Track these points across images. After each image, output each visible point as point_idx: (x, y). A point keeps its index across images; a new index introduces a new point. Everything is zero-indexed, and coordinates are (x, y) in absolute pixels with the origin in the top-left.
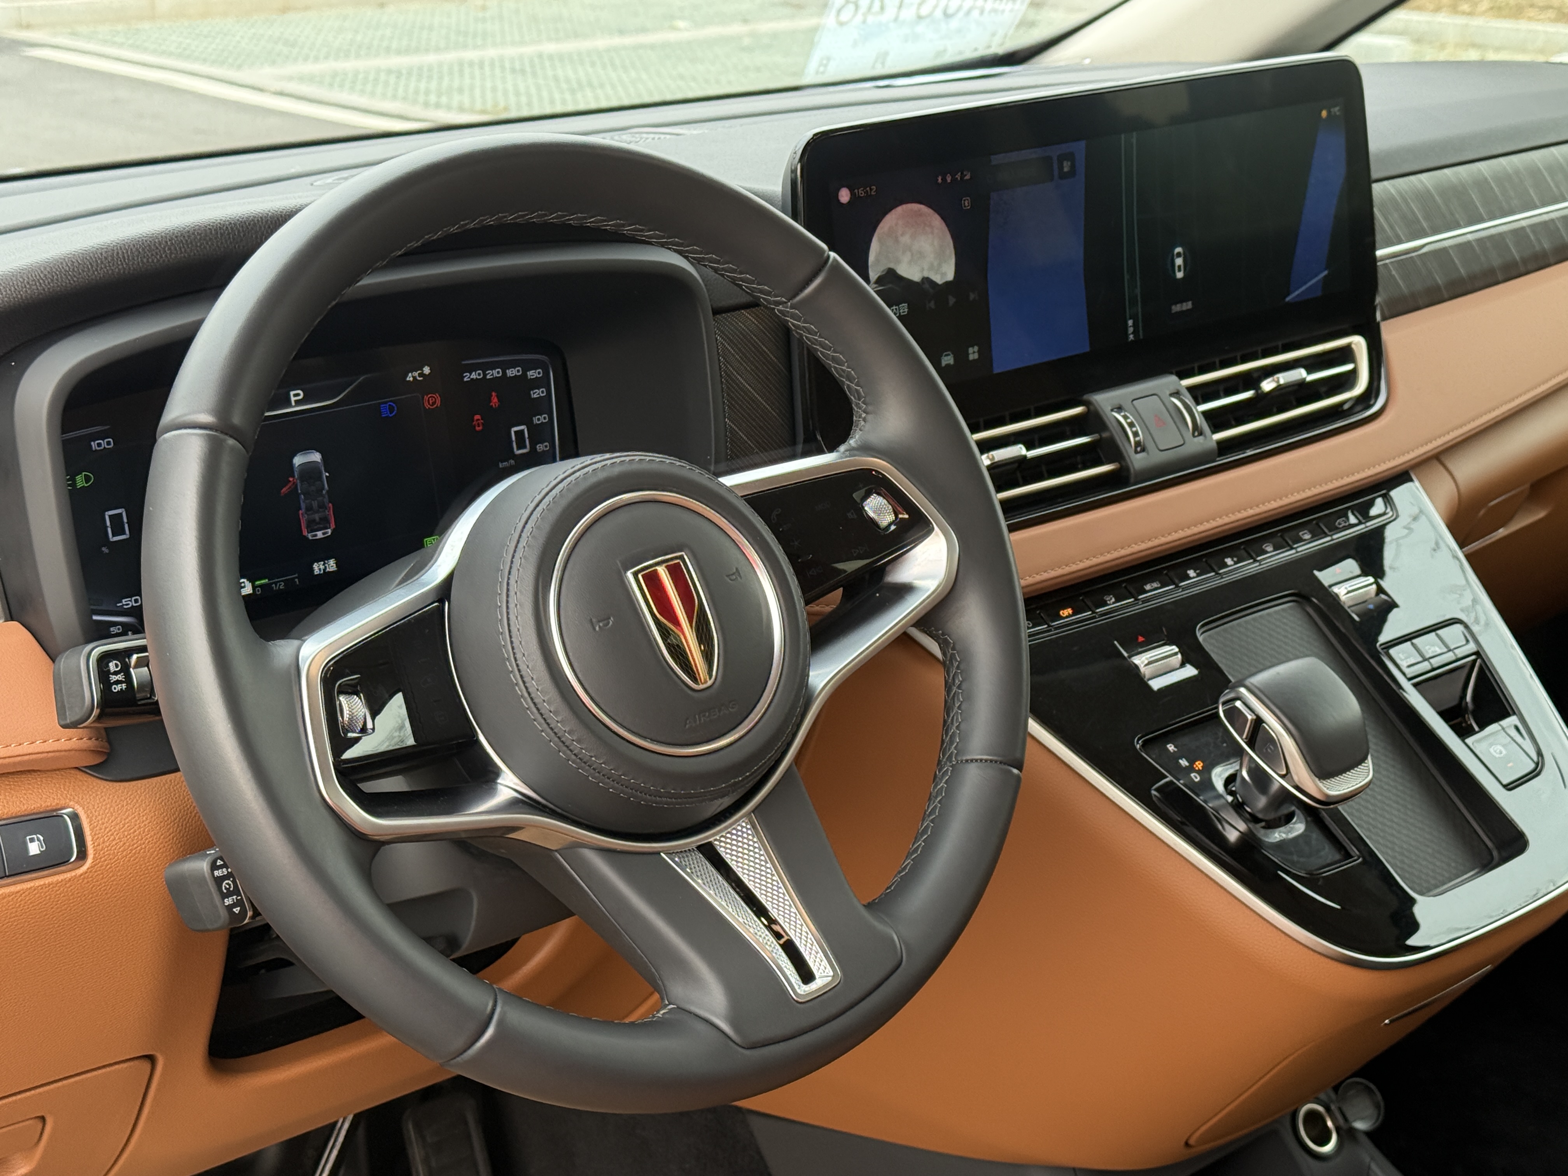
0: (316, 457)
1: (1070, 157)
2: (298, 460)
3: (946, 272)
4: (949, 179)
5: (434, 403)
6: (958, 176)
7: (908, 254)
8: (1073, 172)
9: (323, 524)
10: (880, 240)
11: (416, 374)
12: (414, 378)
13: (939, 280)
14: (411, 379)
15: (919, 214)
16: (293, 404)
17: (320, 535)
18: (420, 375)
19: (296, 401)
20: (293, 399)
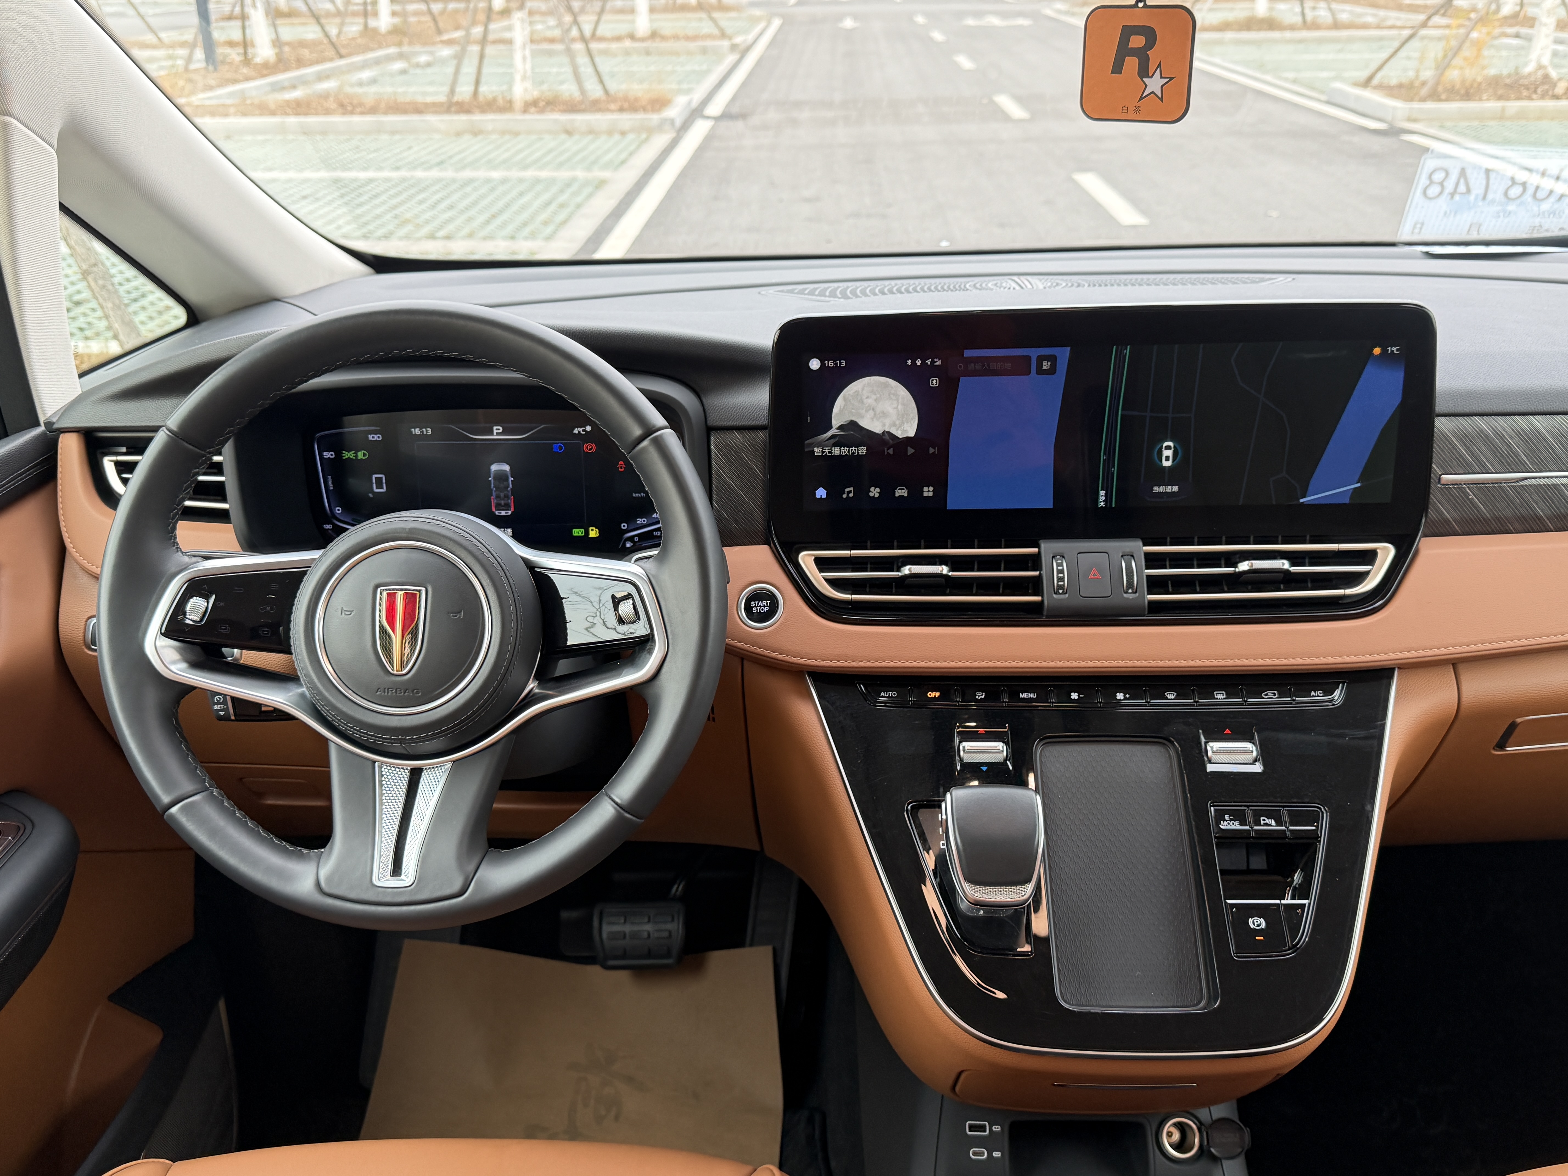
0: (507, 468)
1: (1053, 359)
2: (494, 467)
3: (908, 428)
4: (919, 362)
5: (590, 449)
6: (929, 362)
7: (871, 413)
8: (1052, 371)
9: (506, 507)
10: (845, 399)
11: (581, 430)
12: (579, 432)
13: (900, 434)
14: (577, 432)
15: (886, 385)
16: (495, 434)
17: (503, 513)
18: (583, 431)
19: (497, 433)
20: (495, 432)
